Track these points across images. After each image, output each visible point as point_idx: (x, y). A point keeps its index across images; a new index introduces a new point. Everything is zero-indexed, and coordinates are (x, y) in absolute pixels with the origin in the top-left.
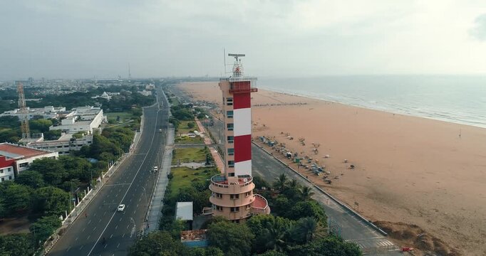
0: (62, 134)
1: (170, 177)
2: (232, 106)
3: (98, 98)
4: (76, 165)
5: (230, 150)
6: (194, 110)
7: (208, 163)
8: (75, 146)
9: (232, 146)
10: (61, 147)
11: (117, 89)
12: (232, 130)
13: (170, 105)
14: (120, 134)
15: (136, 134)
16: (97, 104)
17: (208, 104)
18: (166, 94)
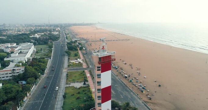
0: (11, 63)
1: (64, 97)
2: (100, 71)
3: (33, 37)
4: (12, 91)
5: (99, 97)
6: (77, 44)
7: (85, 84)
8: (15, 73)
9: (100, 94)
10: (7, 74)
11: (43, 31)
12: (100, 85)
13: (66, 40)
14: (40, 63)
15: (49, 60)
16: (32, 40)
17: (84, 40)
18: (65, 34)
